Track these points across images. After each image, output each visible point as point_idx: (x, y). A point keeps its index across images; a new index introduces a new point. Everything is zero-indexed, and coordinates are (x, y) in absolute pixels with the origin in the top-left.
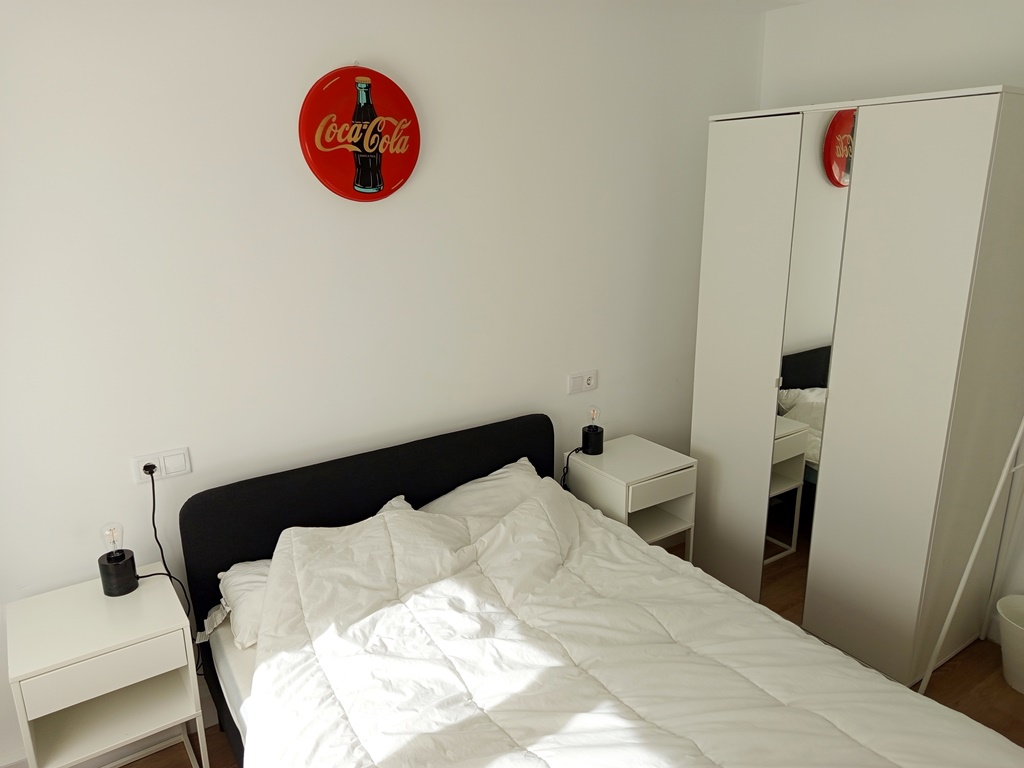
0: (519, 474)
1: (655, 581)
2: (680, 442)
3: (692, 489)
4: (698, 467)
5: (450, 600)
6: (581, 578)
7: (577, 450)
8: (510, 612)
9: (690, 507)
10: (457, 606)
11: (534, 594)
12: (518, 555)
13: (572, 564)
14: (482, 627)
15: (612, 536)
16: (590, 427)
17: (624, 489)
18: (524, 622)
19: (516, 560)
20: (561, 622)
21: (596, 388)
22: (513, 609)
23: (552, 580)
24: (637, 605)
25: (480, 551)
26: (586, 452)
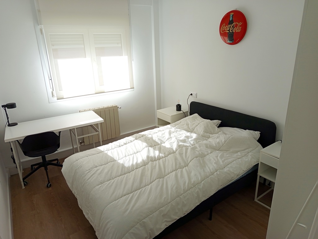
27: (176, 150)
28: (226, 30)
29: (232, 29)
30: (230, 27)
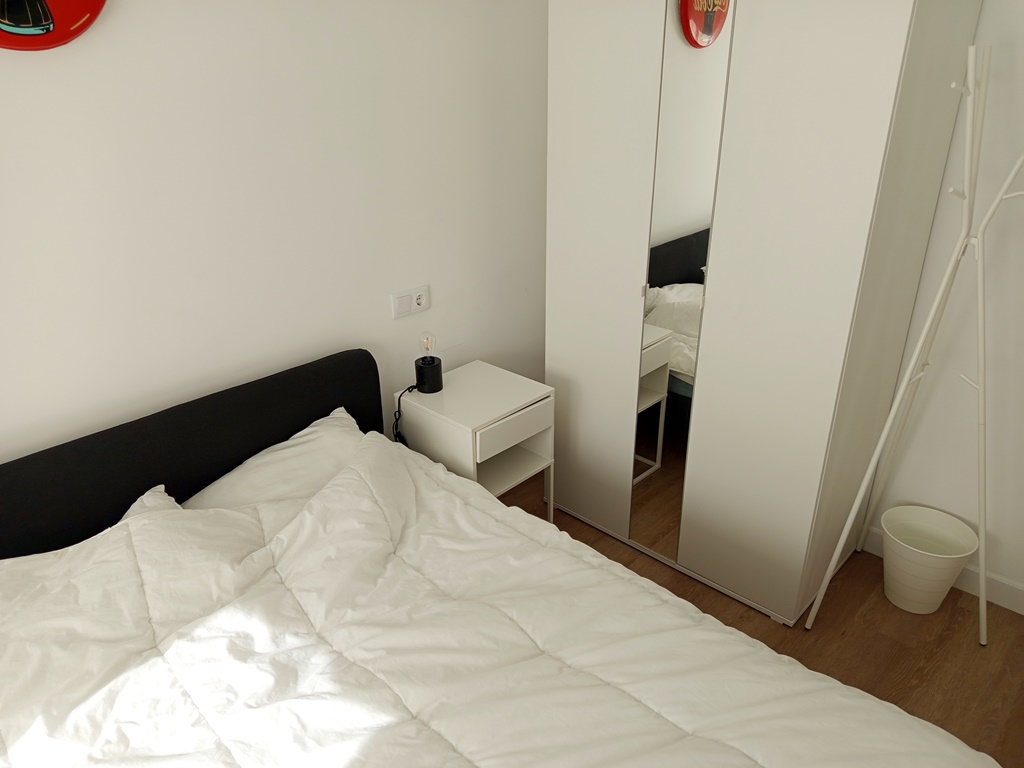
0: (335, 432)
1: (513, 562)
2: (533, 367)
3: (551, 423)
4: (555, 397)
5: (231, 641)
6: (418, 570)
7: (410, 389)
8: (322, 640)
9: (549, 441)
10: (241, 650)
11: (355, 607)
12: (332, 552)
13: (407, 550)
14: (277, 681)
15: (458, 502)
16: (424, 359)
17: (470, 436)
18: (340, 654)
19: (329, 559)
20: (391, 651)
21: (430, 307)
22: (326, 635)
23: (380, 581)
24: (492, 606)
25: (277, 554)
26: (422, 390)
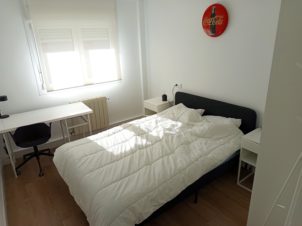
27: (163, 138)
28: (209, 23)
29: (214, 22)
30: (212, 20)
